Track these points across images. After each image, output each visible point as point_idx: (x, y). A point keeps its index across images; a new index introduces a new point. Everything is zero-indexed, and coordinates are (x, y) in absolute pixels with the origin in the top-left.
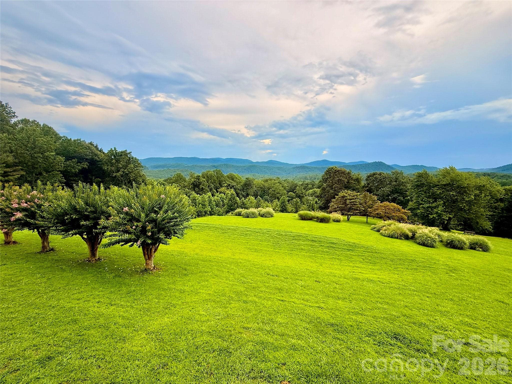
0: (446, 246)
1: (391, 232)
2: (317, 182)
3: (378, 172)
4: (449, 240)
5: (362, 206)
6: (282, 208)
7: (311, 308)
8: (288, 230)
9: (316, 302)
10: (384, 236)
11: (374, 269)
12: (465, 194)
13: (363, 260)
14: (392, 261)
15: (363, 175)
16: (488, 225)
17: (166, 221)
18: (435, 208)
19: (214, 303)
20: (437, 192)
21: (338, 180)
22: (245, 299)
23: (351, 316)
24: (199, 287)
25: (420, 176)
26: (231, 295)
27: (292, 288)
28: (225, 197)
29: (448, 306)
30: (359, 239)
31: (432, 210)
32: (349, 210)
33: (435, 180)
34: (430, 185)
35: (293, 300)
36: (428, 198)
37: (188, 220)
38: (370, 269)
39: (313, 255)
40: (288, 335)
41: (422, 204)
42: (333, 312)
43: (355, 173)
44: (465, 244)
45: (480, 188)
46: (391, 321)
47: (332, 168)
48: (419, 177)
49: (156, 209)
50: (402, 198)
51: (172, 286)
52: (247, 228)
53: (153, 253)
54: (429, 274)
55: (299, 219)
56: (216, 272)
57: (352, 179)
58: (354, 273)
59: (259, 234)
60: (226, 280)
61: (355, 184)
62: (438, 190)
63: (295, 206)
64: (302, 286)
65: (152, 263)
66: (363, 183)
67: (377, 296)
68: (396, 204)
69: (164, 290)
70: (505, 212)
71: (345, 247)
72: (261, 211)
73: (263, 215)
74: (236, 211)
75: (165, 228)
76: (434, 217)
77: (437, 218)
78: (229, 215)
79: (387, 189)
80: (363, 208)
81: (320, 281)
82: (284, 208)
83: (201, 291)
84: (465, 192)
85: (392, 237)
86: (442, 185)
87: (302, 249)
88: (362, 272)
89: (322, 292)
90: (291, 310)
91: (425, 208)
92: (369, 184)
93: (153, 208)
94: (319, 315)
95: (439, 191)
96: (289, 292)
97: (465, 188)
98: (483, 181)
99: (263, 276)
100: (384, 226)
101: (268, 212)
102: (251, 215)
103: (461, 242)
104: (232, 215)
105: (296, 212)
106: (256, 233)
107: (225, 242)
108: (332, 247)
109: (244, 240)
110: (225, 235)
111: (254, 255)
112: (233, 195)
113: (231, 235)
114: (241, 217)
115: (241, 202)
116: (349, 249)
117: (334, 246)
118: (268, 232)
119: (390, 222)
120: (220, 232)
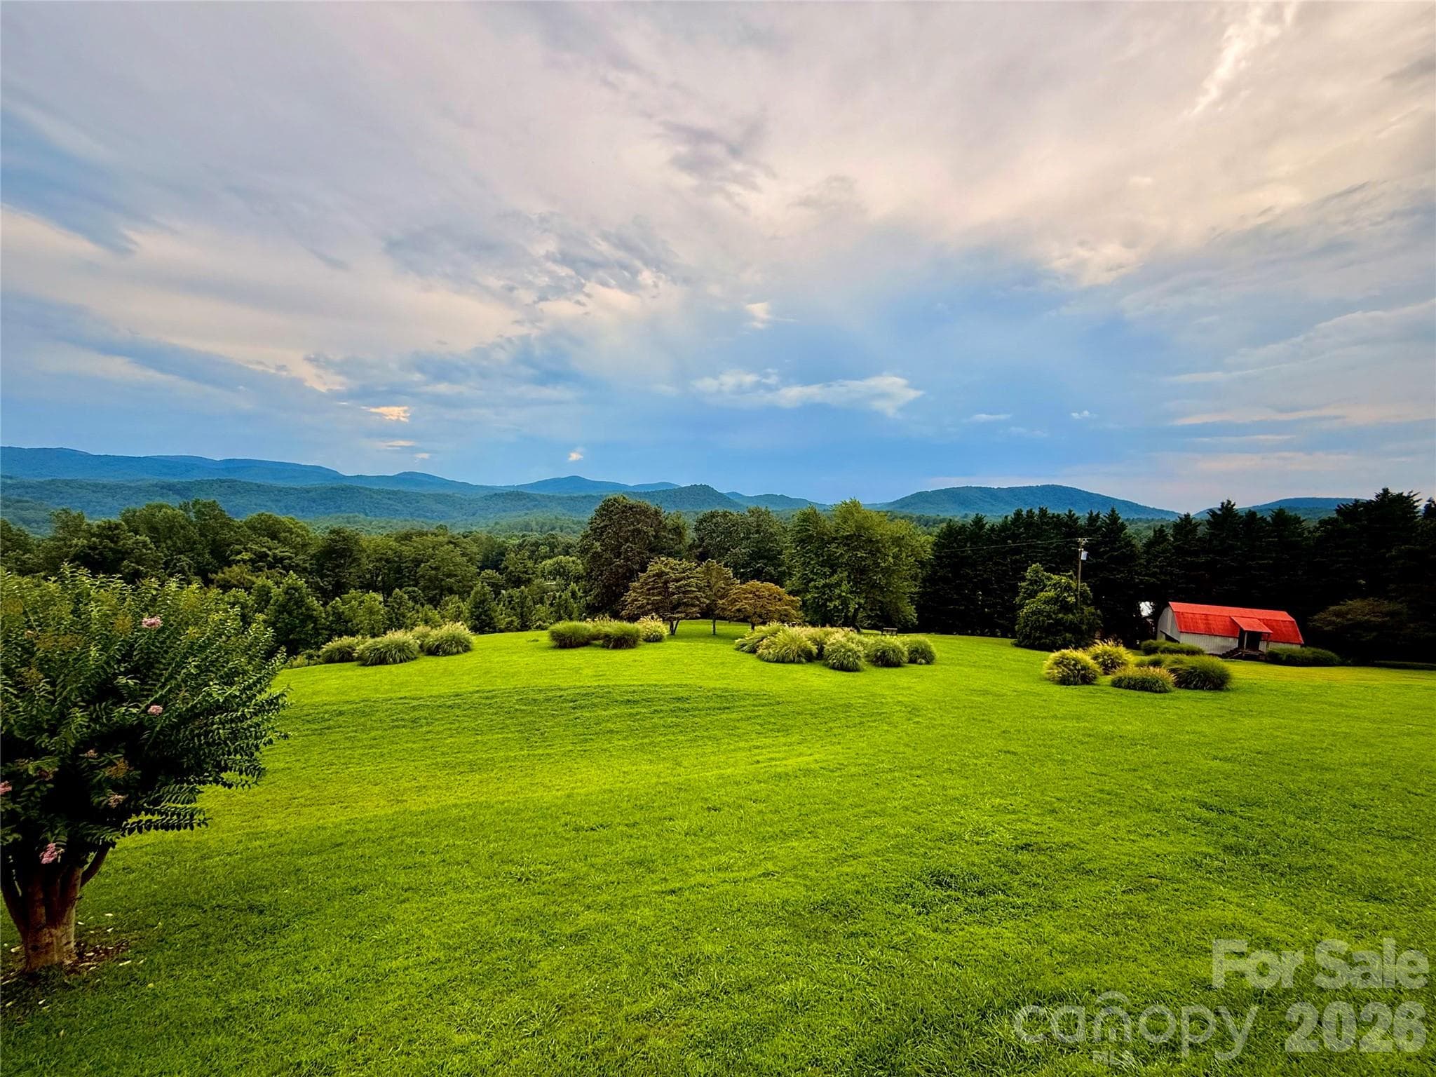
0: (875, 665)
1: (781, 649)
2: (575, 539)
3: (721, 511)
4: (878, 651)
5: (703, 595)
6: (478, 618)
7: (753, 885)
8: (543, 682)
9: (752, 865)
10: (768, 661)
11: (791, 744)
12: (878, 555)
13: (762, 726)
14: (814, 715)
15: (689, 519)
16: (910, 612)
18: (836, 588)
20: (836, 553)
21: (634, 530)
25: (806, 519)
28: (250, 603)
30: (724, 679)
31: (831, 591)
32: (675, 608)
33: (830, 525)
34: (823, 539)
35: (696, 880)
36: (821, 566)
38: (786, 745)
39: (647, 740)
40: (761, 981)
41: (812, 580)
42: (800, 873)
43: (670, 513)
44: (903, 653)
45: (898, 541)
46: (906, 850)
47: (615, 500)
48: (804, 521)
50: (771, 569)
51: (243, 997)
52: (405, 698)
53: (79, 887)
54: (886, 728)
55: (555, 648)
57: (665, 527)
58: (761, 765)
59: (458, 712)
60: (457, 890)
61: (672, 539)
62: (837, 548)
63: (519, 610)
64: (687, 834)
65: (64, 940)
66: (690, 536)
68: (772, 584)
70: (928, 584)
71: (712, 704)
72: (426, 635)
73: (438, 647)
74: (325, 648)
76: (835, 606)
77: (840, 607)
78: (295, 663)
79: (742, 551)
80: (705, 600)
82: (484, 621)
84: (878, 550)
85: (781, 660)
86: (843, 537)
87: (611, 732)
88: (774, 756)
90: (714, 908)
91: (817, 588)
92: (702, 540)
94: (783, 894)
95: (840, 551)
96: (672, 861)
97: (878, 542)
98: (898, 528)
99: (567, 840)
100: (763, 639)
101: (454, 637)
102: (394, 652)
103: (895, 650)
104: (311, 662)
105: (521, 626)
106: (447, 710)
107: (343, 764)
108: (682, 709)
109: (414, 742)
110: (332, 738)
111: (471, 784)
112: (296, 590)
113: (356, 732)
114: (355, 663)
115: (331, 612)
116: (722, 706)
117: (687, 706)
118: (488, 702)
119: (774, 625)
120: (306, 732)
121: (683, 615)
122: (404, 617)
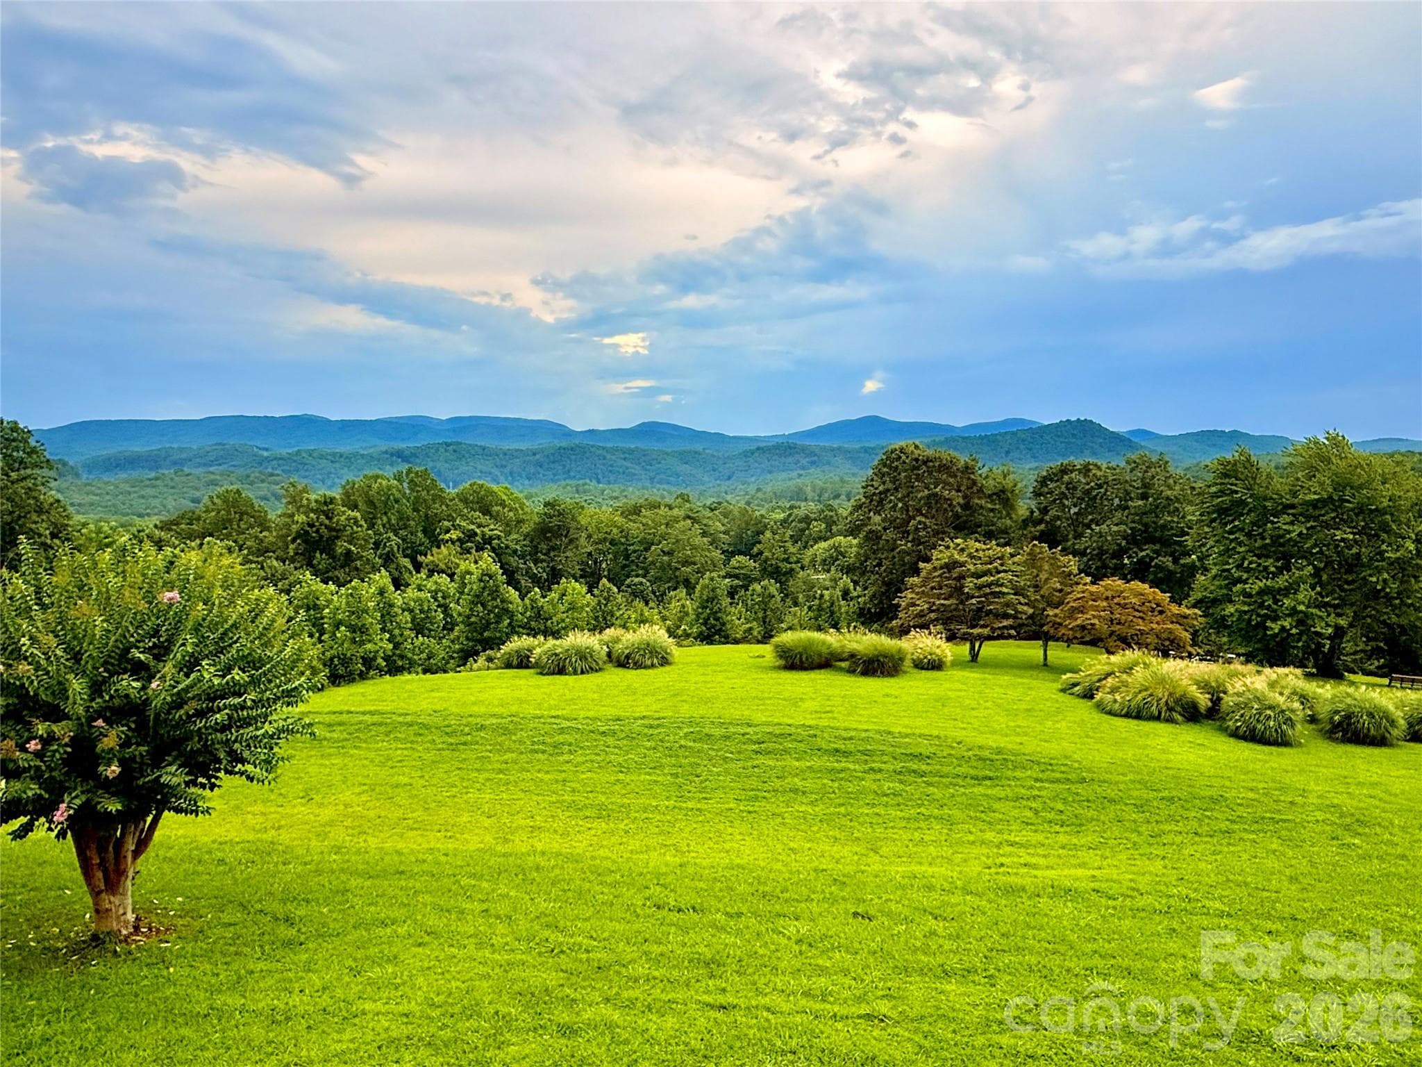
0: (1330, 738)
1: (1136, 695)
2: (844, 508)
3: (1079, 462)
4: (1337, 712)
5: (1023, 600)
6: (705, 624)
7: (839, 1026)
8: (736, 713)
9: (860, 999)
10: (1110, 713)
11: (1075, 847)
12: (1384, 536)
13: (1036, 812)
14: (1140, 808)
17: (191, 707)
18: (1286, 596)
19: (430, 1051)
20: (1289, 532)
21: (929, 497)
22: (565, 1017)
23: (996, 1038)
24: (355, 989)
25: (1228, 472)
26: (503, 1010)
27: (761, 952)
28: (452, 591)
30: (1018, 734)
31: (1276, 601)
32: (976, 617)
33: (1280, 485)
34: (1265, 507)
35: (765, 1001)
36: (1259, 557)
37: (291, 696)
38: (1063, 848)
39: (842, 810)
41: (1240, 580)
42: (926, 1028)
43: (991, 471)
44: (1393, 723)
47: (902, 450)
48: (1226, 475)
49: (142, 657)
50: (1168, 561)
51: (230, 1001)
52: (557, 717)
53: (130, 859)
54: (1274, 846)
55: (778, 668)
56: (433, 921)
57: (981, 490)
58: (1002, 870)
59: (611, 741)
60: (480, 946)
61: (992, 510)
62: (1292, 523)
63: (760, 615)
64: (799, 942)
65: (126, 907)
66: (1024, 507)
67: (1090, 947)
68: (1147, 586)
69: (192, 1018)
71: (963, 770)
72: (617, 640)
73: (628, 657)
74: (505, 648)
75: (188, 737)
76: (1283, 628)
77: (1294, 631)
78: (475, 666)
79: (1112, 529)
80: (1025, 608)
81: (872, 912)
82: (713, 626)
83: (368, 1006)
84: (1385, 528)
85: (1136, 714)
86: (1305, 503)
87: (795, 791)
88: (1033, 860)
89: (881, 954)
90: (761, 1040)
91: (1249, 596)
92: (1044, 511)
93: (127, 650)
94: (874, 1047)
95: (1298, 529)
96: (750, 970)
97: (1382, 511)
99: (638, 916)
100: (1108, 675)
101: (648, 645)
102: (574, 660)
103: (1380, 716)
104: (491, 665)
105: (764, 637)
106: (599, 737)
107: (465, 788)
108: (914, 772)
109: (547, 772)
110: (463, 756)
111: (593, 832)
112: (491, 577)
113: (490, 752)
114: (532, 671)
115: (529, 607)
116: (981, 774)
117: (924, 767)
118: (651, 731)
119: (1131, 655)
120: (440, 746)
121: (986, 631)
122: (612, 616)
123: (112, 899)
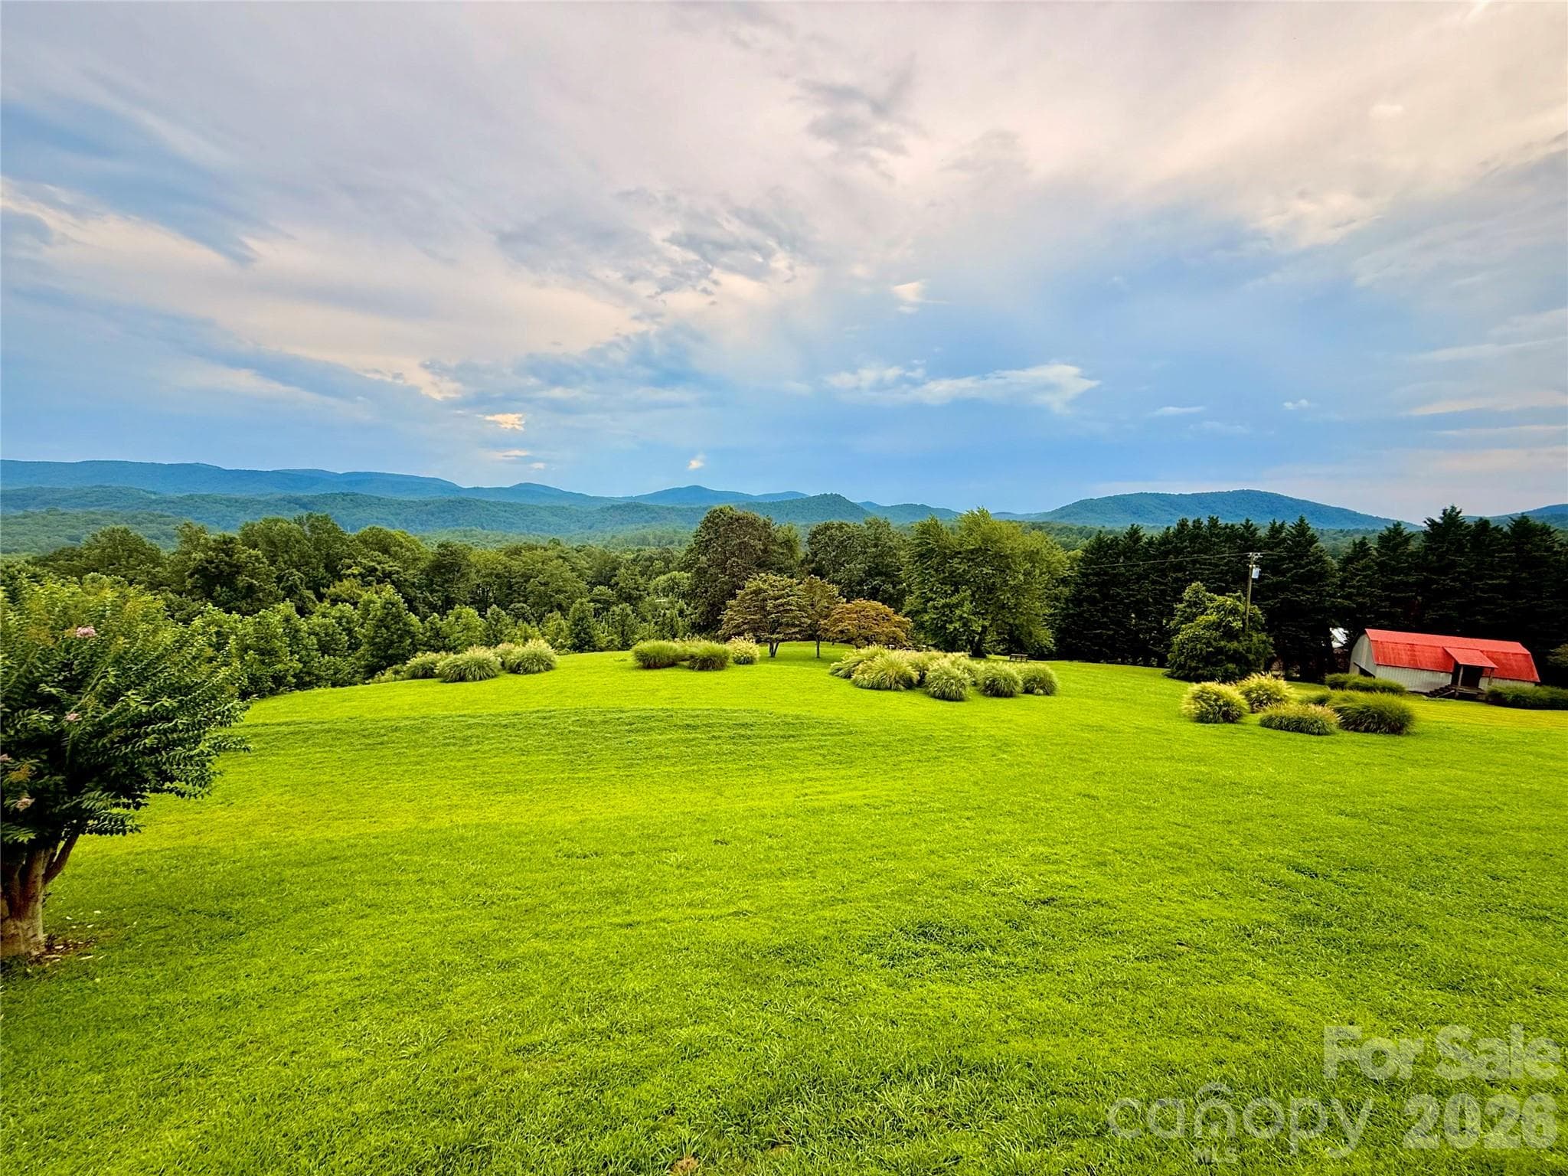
0: (984, 695)
1: (877, 674)
2: (680, 552)
3: (836, 522)
4: (988, 679)
5: (804, 615)
6: (577, 637)
7: (717, 923)
8: (609, 703)
9: (728, 902)
10: (861, 687)
11: (850, 777)
12: (1008, 571)
13: (824, 756)
14: (886, 747)
15: (800, 528)
16: (1046, 637)
17: (117, 734)
18: (957, 608)
19: (384, 1005)
20: (959, 569)
21: (740, 544)
22: (503, 955)
23: (821, 913)
24: (303, 966)
25: (925, 531)
26: (448, 958)
27: (652, 879)
28: (356, 617)
29: (1007, 829)
30: (806, 705)
31: (951, 612)
32: (774, 627)
33: (953, 539)
34: (945, 553)
35: (660, 915)
36: (942, 584)
38: (843, 778)
39: (695, 767)
40: (668, 1023)
41: (931, 599)
42: (775, 914)
43: (781, 526)
44: (1016, 683)
45: (1032, 556)
46: (908, 897)
47: (721, 510)
48: (923, 533)
49: (54, 691)
50: (889, 587)
51: (170, 998)
52: (464, 716)
53: (40, 885)
54: (962, 764)
55: (639, 668)
56: (371, 894)
57: (774, 540)
58: (807, 798)
59: (511, 731)
60: (418, 910)
61: (782, 554)
62: (960, 563)
63: (620, 629)
64: (679, 867)
65: (36, 929)
66: (802, 551)
67: (870, 842)
68: (880, 604)
69: (123, 1023)
70: (1071, 605)
71: (776, 732)
72: (509, 653)
73: (519, 665)
74: (413, 662)
75: (107, 766)
76: (955, 628)
77: (961, 630)
78: (382, 678)
79: (857, 567)
80: (806, 620)
81: (727, 838)
82: (584, 639)
83: (318, 977)
84: (1008, 566)
85: (877, 687)
86: (967, 551)
87: (660, 757)
88: (825, 789)
89: (738, 867)
90: (661, 944)
91: (937, 608)
92: (815, 554)
93: (35, 685)
94: (743, 935)
95: (963, 567)
96: (647, 894)
97: (1007, 557)
98: (1034, 541)
99: (553, 865)
100: (860, 662)
101: (536, 655)
102: (473, 669)
103: (1010, 679)
104: (397, 677)
105: (622, 646)
106: (502, 729)
107: (385, 780)
108: (743, 736)
109: (459, 760)
110: (381, 754)
111: (503, 804)
112: (393, 605)
113: (406, 748)
114: (436, 680)
115: (429, 628)
116: (787, 734)
117: (749, 733)
118: (545, 722)
119: (873, 649)
120: (359, 747)
121: (781, 636)
122: (501, 634)
123: (19, 924)
